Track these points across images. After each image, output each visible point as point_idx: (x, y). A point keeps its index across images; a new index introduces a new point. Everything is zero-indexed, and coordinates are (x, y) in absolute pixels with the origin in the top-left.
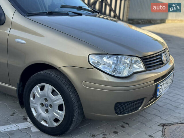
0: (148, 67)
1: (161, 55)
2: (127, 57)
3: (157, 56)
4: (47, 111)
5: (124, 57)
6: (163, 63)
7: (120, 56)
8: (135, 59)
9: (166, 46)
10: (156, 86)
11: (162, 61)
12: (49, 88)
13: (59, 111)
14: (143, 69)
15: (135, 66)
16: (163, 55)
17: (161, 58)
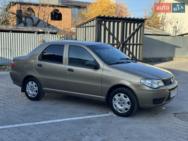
0: (165, 84)
1: (170, 79)
2: (156, 80)
3: (169, 80)
4: (122, 106)
5: (155, 80)
6: (172, 83)
7: (153, 80)
8: (159, 81)
9: (173, 75)
10: (170, 93)
11: (171, 82)
12: (122, 95)
13: (127, 105)
14: (163, 85)
15: (159, 84)
16: (171, 79)
17: (170, 81)
